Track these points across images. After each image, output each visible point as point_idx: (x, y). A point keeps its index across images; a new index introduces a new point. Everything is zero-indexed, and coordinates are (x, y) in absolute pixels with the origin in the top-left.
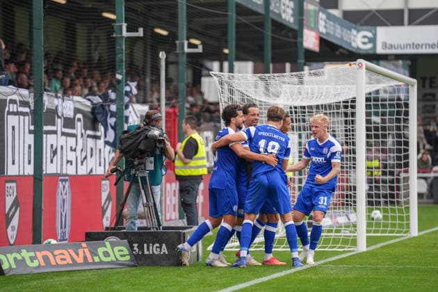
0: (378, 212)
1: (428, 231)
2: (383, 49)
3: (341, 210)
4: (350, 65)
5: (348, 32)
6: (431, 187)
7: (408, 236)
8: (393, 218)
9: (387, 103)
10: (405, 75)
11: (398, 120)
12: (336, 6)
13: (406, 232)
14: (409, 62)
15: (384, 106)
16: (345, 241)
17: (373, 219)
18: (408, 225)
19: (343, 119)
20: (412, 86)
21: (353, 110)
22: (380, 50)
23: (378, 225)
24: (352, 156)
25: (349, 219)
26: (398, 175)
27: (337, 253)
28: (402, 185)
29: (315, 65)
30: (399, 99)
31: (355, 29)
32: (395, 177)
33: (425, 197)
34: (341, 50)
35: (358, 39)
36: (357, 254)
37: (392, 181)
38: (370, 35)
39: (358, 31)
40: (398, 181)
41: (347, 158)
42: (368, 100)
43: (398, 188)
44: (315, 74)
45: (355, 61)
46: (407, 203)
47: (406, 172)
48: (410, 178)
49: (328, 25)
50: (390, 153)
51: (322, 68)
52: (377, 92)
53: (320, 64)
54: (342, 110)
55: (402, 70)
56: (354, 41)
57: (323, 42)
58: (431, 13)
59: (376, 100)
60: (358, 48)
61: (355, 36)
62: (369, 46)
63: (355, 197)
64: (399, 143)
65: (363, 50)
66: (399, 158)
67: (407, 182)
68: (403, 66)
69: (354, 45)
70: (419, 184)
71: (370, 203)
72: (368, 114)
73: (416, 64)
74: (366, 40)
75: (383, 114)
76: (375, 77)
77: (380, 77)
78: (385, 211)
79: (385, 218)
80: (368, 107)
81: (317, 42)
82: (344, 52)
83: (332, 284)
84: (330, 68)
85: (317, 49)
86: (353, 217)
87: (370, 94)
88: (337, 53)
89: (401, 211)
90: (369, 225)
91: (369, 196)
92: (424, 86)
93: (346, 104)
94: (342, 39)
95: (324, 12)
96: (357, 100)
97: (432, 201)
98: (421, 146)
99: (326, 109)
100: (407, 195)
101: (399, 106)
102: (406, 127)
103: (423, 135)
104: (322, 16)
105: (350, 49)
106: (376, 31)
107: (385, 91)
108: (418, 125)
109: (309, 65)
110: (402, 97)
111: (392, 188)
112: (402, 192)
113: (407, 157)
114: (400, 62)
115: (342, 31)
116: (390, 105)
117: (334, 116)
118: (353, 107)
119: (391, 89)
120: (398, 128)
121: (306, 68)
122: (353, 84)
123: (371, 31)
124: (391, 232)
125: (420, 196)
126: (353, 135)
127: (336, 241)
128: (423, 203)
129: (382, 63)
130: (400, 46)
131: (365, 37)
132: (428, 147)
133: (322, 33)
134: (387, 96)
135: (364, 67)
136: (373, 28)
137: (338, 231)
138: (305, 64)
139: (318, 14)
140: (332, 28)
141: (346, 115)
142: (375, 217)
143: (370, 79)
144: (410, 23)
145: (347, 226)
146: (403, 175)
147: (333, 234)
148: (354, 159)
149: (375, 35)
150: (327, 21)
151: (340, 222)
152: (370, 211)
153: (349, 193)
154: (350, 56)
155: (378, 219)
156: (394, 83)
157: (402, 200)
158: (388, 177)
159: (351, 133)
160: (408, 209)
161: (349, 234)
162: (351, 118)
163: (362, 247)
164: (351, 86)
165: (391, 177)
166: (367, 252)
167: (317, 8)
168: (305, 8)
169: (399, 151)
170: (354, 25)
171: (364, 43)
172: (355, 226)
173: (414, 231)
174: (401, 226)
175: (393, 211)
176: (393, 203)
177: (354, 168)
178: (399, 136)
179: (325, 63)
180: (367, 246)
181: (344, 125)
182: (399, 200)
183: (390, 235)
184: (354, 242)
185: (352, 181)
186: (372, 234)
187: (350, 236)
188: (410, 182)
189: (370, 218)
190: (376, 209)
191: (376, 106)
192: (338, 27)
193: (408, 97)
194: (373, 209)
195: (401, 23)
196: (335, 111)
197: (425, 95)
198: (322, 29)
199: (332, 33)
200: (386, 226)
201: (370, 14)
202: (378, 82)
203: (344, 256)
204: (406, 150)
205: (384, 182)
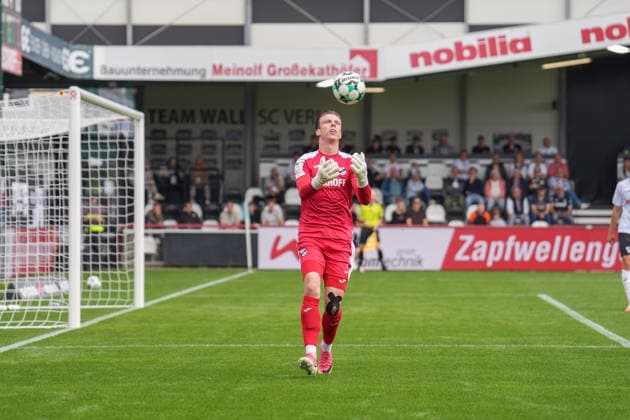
0: (95, 279)
1: (156, 301)
2: (102, 73)
3: (50, 277)
4: (61, 93)
5: (59, 51)
6: (160, 247)
7: (132, 308)
8: (115, 286)
9: (108, 141)
10: (129, 107)
11: (121, 164)
12: (42, 18)
13: (129, 303)
14: (133, 91)
15: (103, 145)
16: (54, 316)
17: (89, 287)
18: (132, 295)
19: (53, 161)
20: (138, 120)
21: (65, 151)
22: (98, 75)
23: (95, 295)
24: (64, 208)
25: (59, 288)
26: (121, 232)
27: (43, 331)
28: (125, 244)
29: (17, 92)
30: (122, 137)
31: (68, 47)
32: (117, 235)
33: (153, 258)
34: (50, 74)
35: (71, 61)
36: (69, 332)
37: (113, 240)
38: (85, 55)
39: (72, 51)
40: (121, 239)
41: (57, 211)
42: (84, 137)
43: (121, 249)
44: (17, 104)
45: (67, 87)
46: (132, 266)
47: (131, 227)
48: (136, 235)
49: (32, 43)
50: (111, 204)
51: (26, 96)
52: (95, 127)
53: (23, 92)
54: (51, 150)
55: (125, 100)
56: (66, 62)
57: (27, 63)
58: (159, 30)
59: (94, 137)
60: (71, 72)
61: (67, 57)
62: (85, 69)
63: (67, 260)
64: (122, 192)
65: (78, 74)
66: (122, 211)
67: (132, 240)
68: (127, 96)
69: (66, 67)
70: (146, 243)
71: (85, 268)
72: (84, 156)
73: (142, 93)
74: (81, 62)
75: (104, 155)
76: (92, 108)
77: (98, 109)
78: (105, 277)
79: (105, 286)
80: (84, 146)
81: (20, 63)
82: (54, 76)
83: (36, 370)
84: (36, 97)
85: (19, 72)
86: (64, 285)
87: (86, 129)
88: (45, 77)
89: (123, 277)
90: (84, 295)
91: (85, 258)
92: (152, 121)
93: (57, 143)
94: (50, 60)
95: (28, 26)
96: (70, 138)
97: (161, 263)
98: (150, 196)
99: (31, 148)
100: (131, 257)
101: (122, 145)
102: (131, 173)
103: (152, 182)
104: (25, 31)
105: (61, 73)
106: (92, 50)
107: (105, 127)
108: (146, 170)
109: (10, 92)
110: (126, 133)
111: (113, 249)
112: (126, 253)
113: (131, 209)
114: (123, 91)
115: (51, 49)
116: (111, 144)
117: (41, 158)
118: (65, 146)
119: (112, 124)
120: (122, 174)
121: (6, 96)
122: (65, 117)
123: (86, 51)
124: (112, 303)
125: (148, 257)
126: (65, 182)
127: (42, 316)
128: (151, 266)
129: (101, 91)
130: (121, 71)
131: (79, 58)
132: (158, 196)
133: (25, 52)
134: (107, 132)
135: (78, 96)
136: (89, 47)
137: (45, 303)
138: (4, 91)
139: (20, 28)
140: (38, 46)
141: (56, 156)
142: (92, 285)
143: (87, 111)
144: (135, 42)
145: (57, 297)
146: (127, 232)
147: (39, 307)
148: (67, 212)
149: (92, 56)
150: (32, 37)
151: (48, 292)
152: (85, 277)
153: (60, 255)
154: (62, 82)
155: (95, 288)
156: (116, 117)
157: (126, 263)
158: (109, 235)
159: (63, 179)
160: (132, 274)
161: (60, 307)
162: (62, 161)
163: (75, 322)
164: (63, 120)
165: (112, 235)
166: (82, 329)
167: (18, 21)
168: (3, 20)
169: (122, 202)
170: (65, 43)
171: (79, 66)
172: (66, 296)
173: (140, 302)
174: (123, 295)
175: (114, 277)
176: (113, 267)
177: (67, 223)
178: (122, 183)
179: (31, 90)
180: (82, 322)
181: (54, 170)
182: (122, 263)
183: (110, 307)
184: (65, 317)
185: (64, 239)
186: (87, 307)
187: (60, 310)
188: (135, 241)
189: (85, 286)
190: (93, 275)
191: (94, 146)
192: (46, 45)
193: (133, 134)
194: (89, 275)
195: (123, 42)
196: (43, 151)
197: (154, 132)
198: (25, 47)
199: (38, 52)
200: (105, 295)
201: (86, 29)
202: (97, 115)
203: (53, 334)
204: (131, 201)
205: (104, 240)
